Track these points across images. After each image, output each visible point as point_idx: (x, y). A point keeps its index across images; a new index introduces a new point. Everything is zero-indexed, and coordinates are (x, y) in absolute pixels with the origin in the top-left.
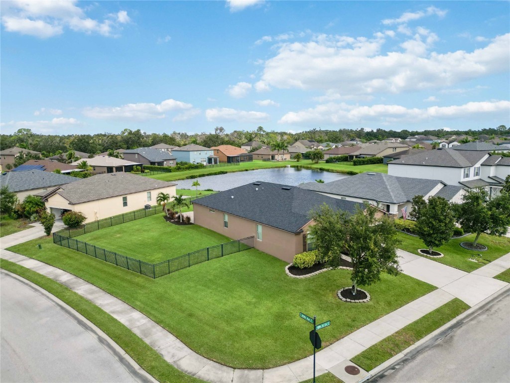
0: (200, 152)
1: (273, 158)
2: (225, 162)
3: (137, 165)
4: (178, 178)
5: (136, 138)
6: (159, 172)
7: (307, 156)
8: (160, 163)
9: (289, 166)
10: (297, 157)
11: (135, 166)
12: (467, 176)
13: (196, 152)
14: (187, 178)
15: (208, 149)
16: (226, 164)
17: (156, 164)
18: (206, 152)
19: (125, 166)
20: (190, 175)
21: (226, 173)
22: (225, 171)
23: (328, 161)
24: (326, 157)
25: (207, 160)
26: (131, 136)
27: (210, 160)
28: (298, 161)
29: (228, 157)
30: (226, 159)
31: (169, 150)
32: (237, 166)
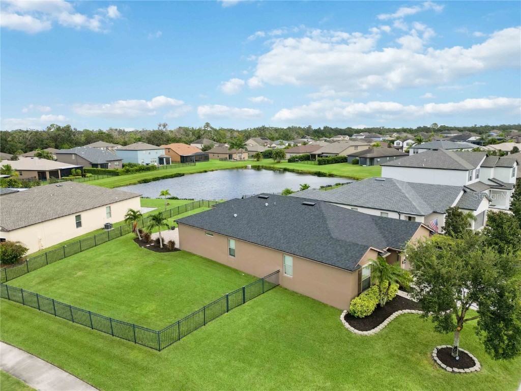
0: (149, 151)
1: (230, 157)
2: (178, 162)
3: (76, 168)
4: (128, 182)
5: (67, 135)
6: (105, 176)
7: (267, 155)
8: (104, 165)
9: (250, 166)
10: (257, 156)
11: (74, 169)
12: (470, 179)
13: (144, 152)
14: (140, 182)
15: (157, 147)
16: (181, 164)
17: (99, 166)
18: (156, 151)
19: (61, 170)
20: (143, 178)
21: (183, 175)
22: (181, 172)
23: (290, 161)
24: (288, 156)
25: (157, 160)
26: (60, 132)
27: (161, 160)
28: (258, 161)
29: (182, 157)
30: (179, 159)
31: (110, 148)
32: (193, 167)
